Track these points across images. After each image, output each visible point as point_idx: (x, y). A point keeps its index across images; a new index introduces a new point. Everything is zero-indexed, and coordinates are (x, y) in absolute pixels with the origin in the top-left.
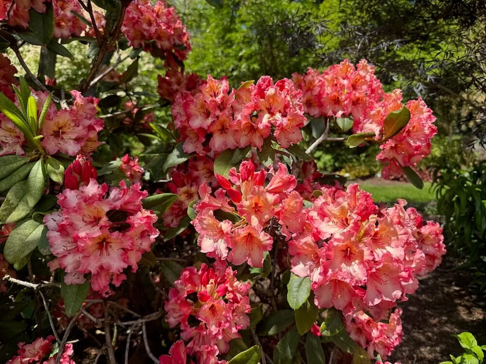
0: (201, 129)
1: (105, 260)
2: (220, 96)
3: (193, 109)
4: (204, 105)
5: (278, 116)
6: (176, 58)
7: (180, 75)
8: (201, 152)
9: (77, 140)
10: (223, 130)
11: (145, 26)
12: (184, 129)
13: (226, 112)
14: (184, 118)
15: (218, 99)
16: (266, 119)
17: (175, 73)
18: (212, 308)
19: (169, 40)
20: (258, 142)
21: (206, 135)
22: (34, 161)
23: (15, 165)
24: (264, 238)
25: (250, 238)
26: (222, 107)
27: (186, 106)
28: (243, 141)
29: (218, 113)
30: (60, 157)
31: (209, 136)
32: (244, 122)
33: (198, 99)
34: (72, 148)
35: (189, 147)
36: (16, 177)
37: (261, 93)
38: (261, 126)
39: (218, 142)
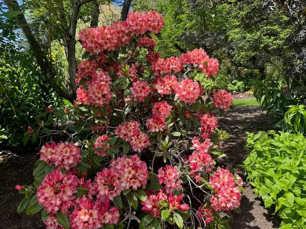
0: (158, 70)
1: (142, 95)
2: (162, 62)
3: (156, 65)
4: (158, 64)
5: (174, 66)
6: (151, 48)
7: (153, 54)
8: (158, 75)
9: (133, 74)
10: (163, 69)
11: (142, 41)
12: (154, 70)
13: (163, 66)
14: (154, 68)
15: (161, 63)
16: (171, 66)
17: (151, 54)
18: (162, 109)
19: (149, 44)
20: (170, 72)
21: (159, 71)
22: (126, 78)
23: (123, 79)
24: (169, 89)
25: (167, 89)
26: (162, 64)
27: (154, 65)
28: (167, 72)
29: (162, 66)
30: (131, 77)
31: (160, 71)
32: (167, 68)
33: (157, 63)
34: (133, 75)
35: (156, 74)
36: (123, 81)
37: (170, 61)
38: (170, 68)
39: (162, 72)
